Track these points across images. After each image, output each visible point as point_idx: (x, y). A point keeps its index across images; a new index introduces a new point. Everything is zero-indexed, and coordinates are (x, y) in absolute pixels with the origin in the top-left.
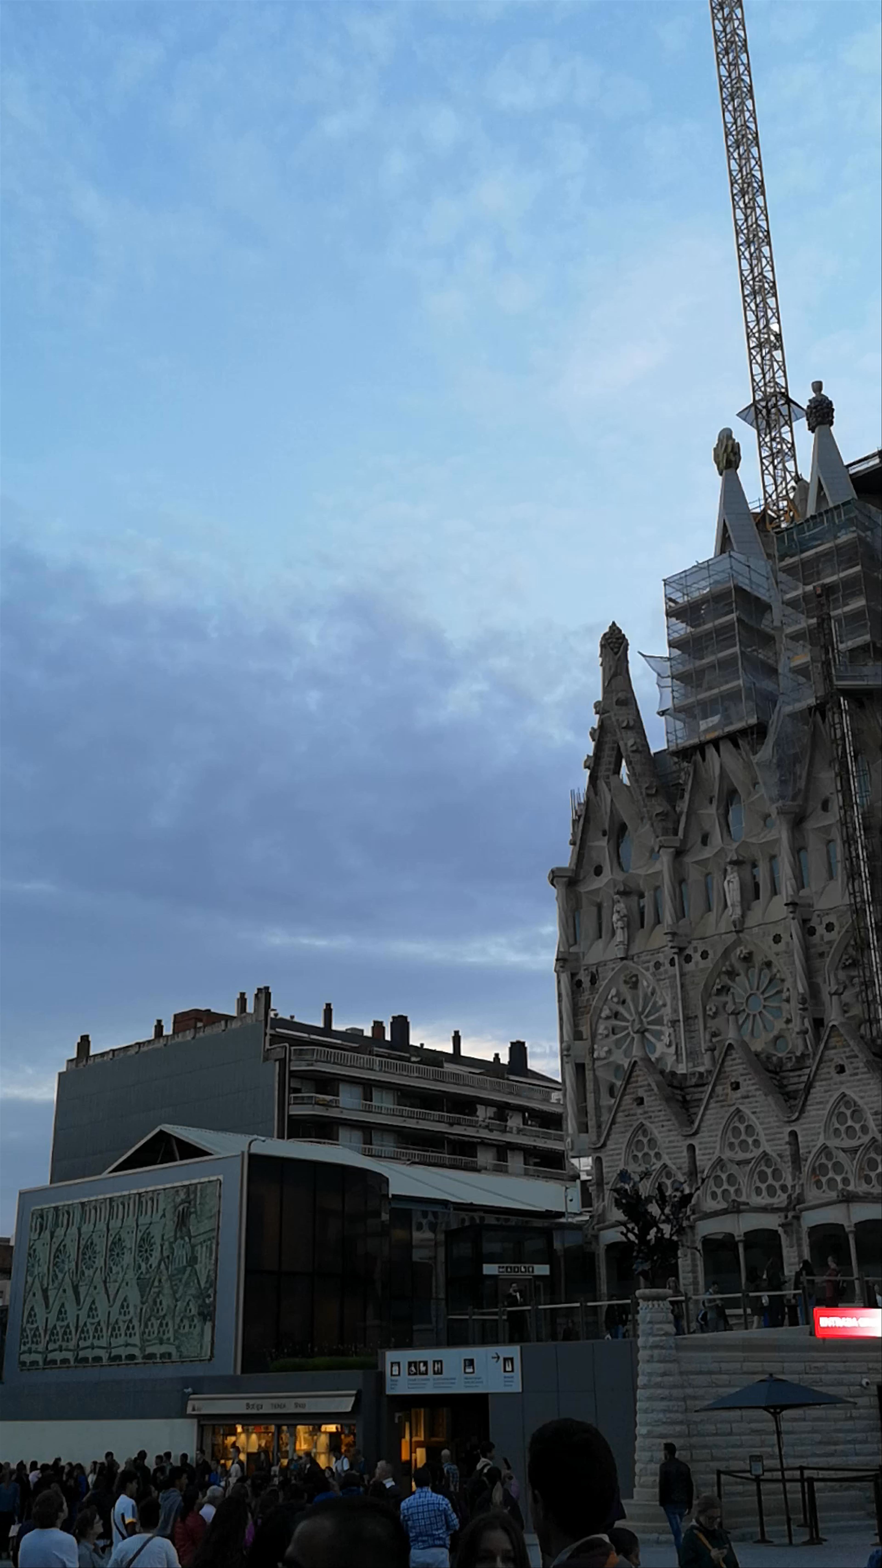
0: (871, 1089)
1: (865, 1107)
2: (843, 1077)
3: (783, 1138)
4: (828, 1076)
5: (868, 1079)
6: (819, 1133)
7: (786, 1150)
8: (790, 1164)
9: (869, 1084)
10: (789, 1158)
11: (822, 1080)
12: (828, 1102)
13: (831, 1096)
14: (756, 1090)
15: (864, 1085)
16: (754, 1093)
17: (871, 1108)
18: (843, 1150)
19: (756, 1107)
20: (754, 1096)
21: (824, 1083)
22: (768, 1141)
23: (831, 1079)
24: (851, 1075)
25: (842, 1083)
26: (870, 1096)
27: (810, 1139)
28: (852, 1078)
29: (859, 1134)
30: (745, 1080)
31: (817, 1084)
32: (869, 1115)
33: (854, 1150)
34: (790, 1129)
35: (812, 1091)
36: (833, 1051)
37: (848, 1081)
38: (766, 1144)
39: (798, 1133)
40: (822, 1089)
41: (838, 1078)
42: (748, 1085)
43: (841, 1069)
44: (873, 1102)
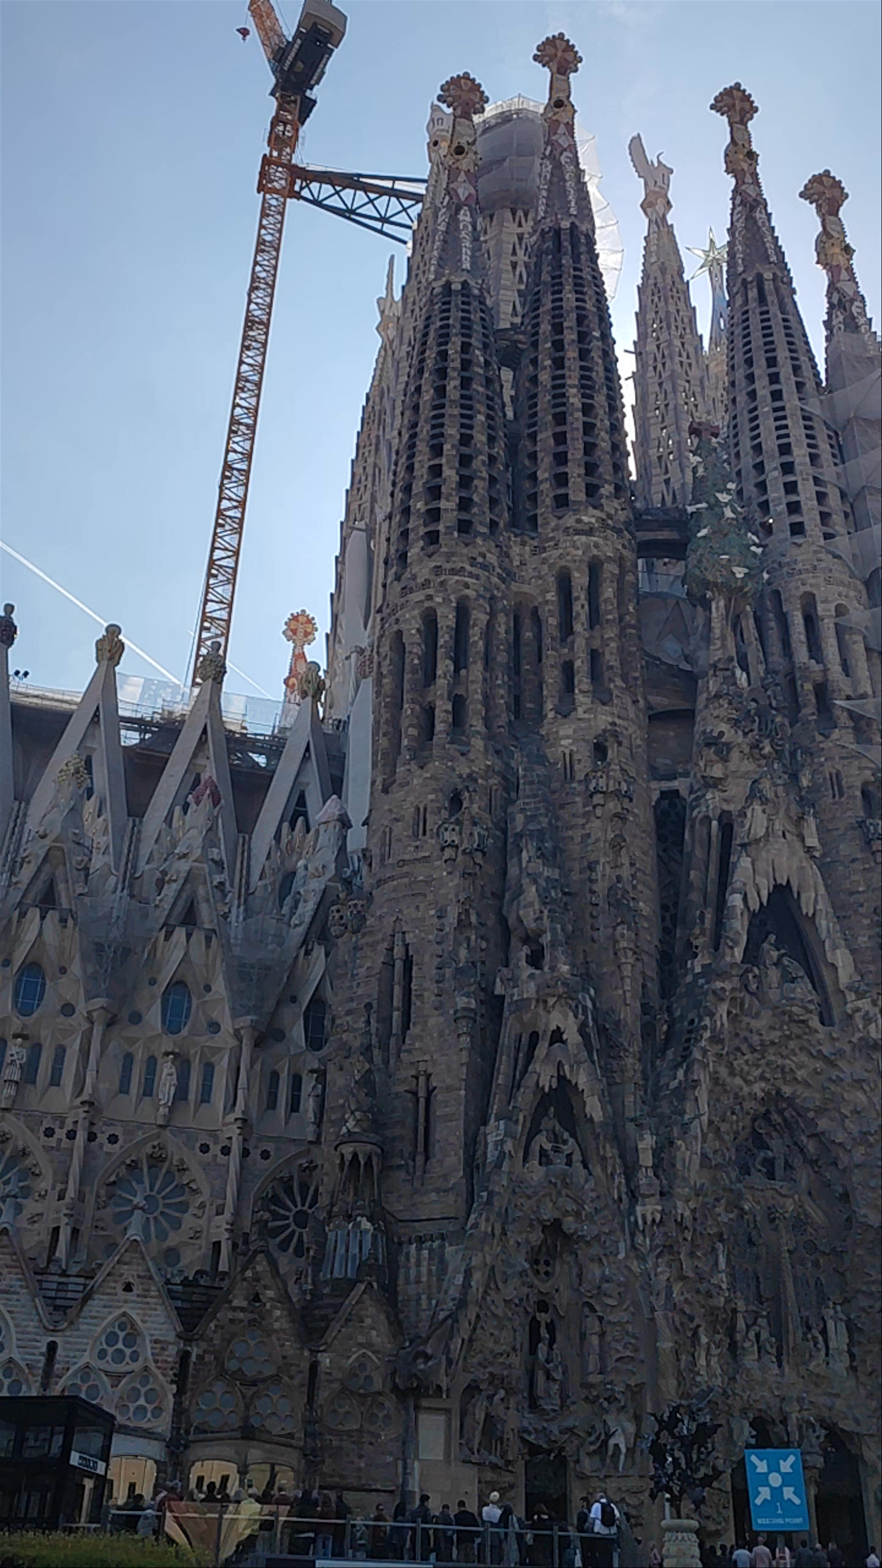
0: (157, 1316)
1: (145, 1332)
2: (130, 1296)
3: (37, 1348)
4: (113, 1291)
5: (155, 1304)
6: (85, 1351)
7: (39, 1361)
8: (39, 1378)
9: (155, 1310)
10: (40, 1371)
11: (103, 1294)
12: (104, 1318)
13: (110, 1313)
14: (21, 1287)
15: (150, 1309)
16: (18, 1290)
17: (152, 1335)
18: (107, 1373)
19: (16, 1306)
20: (18, 1293)
21: (105, 1297)
22: (18, 1347)
23: (116, 1294)
24: (138, 1296)
25: (126, 1302)
26: (153, 1322)
27: (72, 1354)
28: (139, 1299)
29: (127, 1359)
30: (10, 1273)
31: (96, 1296)
32: (147, 1342)
33: (119, 1376)
34: (51, 1339)
35: (90, 1302)
36: (126, 1267)
37: (134, 1302)
38: (15, 1350)
39: (60, 1346)
40: (102, 1303)
41: (122, 1295)
42: (11, 1279)
43: (128, 1288)
44: (155, 1329)
